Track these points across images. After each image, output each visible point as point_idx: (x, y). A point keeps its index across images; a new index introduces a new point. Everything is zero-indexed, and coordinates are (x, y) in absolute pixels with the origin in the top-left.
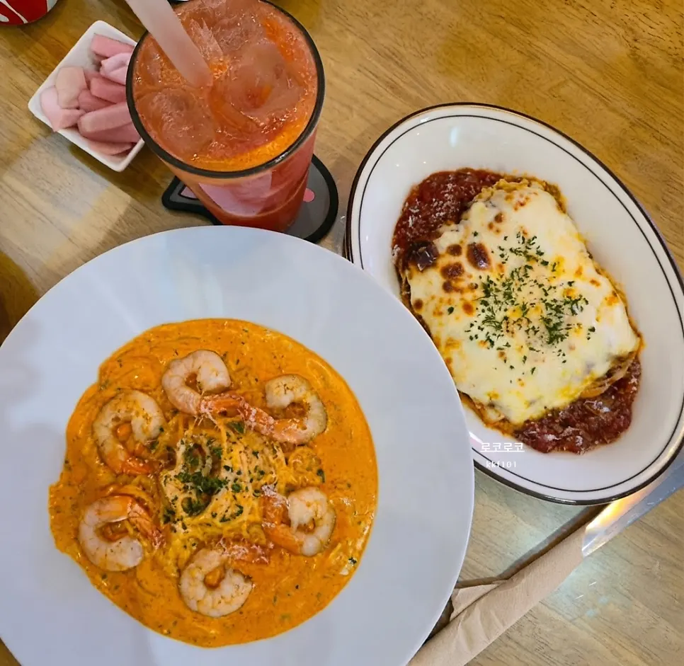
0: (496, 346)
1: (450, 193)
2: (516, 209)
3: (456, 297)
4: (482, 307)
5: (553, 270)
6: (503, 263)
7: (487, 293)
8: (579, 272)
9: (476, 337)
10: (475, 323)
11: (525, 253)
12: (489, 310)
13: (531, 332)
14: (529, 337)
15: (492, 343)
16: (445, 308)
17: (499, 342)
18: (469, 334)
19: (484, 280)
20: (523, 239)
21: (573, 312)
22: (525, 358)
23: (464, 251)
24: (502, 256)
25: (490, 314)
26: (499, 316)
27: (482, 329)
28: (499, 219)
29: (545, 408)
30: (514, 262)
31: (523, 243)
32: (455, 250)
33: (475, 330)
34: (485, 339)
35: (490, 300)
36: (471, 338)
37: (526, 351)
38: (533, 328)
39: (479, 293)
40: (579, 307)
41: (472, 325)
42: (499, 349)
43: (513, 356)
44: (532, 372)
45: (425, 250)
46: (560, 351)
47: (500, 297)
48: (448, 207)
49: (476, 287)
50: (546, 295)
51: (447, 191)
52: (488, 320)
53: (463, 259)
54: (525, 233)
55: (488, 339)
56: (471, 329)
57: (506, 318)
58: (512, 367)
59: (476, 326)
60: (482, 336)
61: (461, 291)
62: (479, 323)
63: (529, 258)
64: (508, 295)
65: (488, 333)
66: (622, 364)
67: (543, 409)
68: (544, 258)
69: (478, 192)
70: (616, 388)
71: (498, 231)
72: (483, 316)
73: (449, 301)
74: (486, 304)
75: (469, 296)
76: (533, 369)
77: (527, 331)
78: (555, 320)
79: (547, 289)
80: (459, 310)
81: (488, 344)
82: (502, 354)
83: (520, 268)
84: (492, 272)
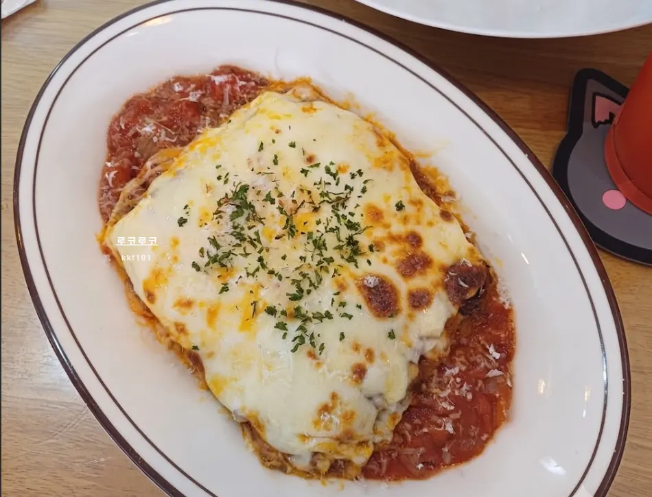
0: (322, 168)
1: (446, 414)
2: (334, 396)
3: (398, 228)
4: (354, 220)
5: (255, 303)
6: (337, 294)
7: (351, 242)
8: (212, 314)
9: (353, 176)
10: (360, 194)
11: (306, 319)
12: (344, 217)
13: (274, 195)
14: (276, 187)
15: (328, 170)
16: (409, 209)
17: (318, 174)
18: (364, 178)
19: (362, 261)
20: (313, 344)
21: (214, 242)
22: (276, 162)
23: (404, 303)
24: (343, 304)
25: (341, 212)
26: (326, 210)
27: (347, 187)
28: (360, 372)
30: (321, 300)
31: (312, 337)
32: (419, 300)
33: (357, 184)
34: (340, 175)
35: (345, 233)
36: (360, 173)
37: (277, 170)
38: (273, 202)
39: (364, 240)
40: (205, 254)
41: (364, 191)
42: (317, 165)
43: (294, 161)
44: (261, 144)
45: (467, 291)
46: (226, 182)
47: (331, 240)
48: (442, 386)
49: (371, 248)
50: (260, 259)
51: (452, 416)
52: (340, 202)
53: (403, 287)
54: (312, 355)
55: (334, 176)
56: (363, 185)
57: (316, 209)
58: (293, 145)
59: (357, 191)
60: (345, 178)
61: (394, 239)
62: (354, 195)
63: (298, 314)
64: (320, 245)
65: (337, 184)
68: (273, 321)
69: (397, 431)
70: (135, 168)
71: (356, 348)
72: (351, 205)
73: (405, 220)
74: (351, 226)
75: (379, 233)
77: (281, 195)
78: (241, 221)
79: (261, 269)
80: (389, 208)
81: (333, 170)
82: (310, 159)
83: (309, 292)
84: (352, 275)
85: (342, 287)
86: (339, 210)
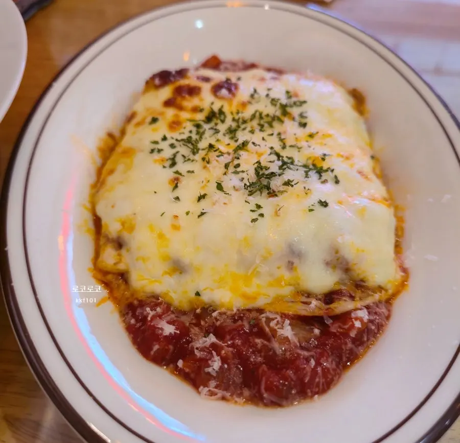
0: (176, 168)
4: (193, 128)
5: (310, 136)
7: (209, 120)
9: (160, 151)
10: (170, 139)
11: (284, 106)
12: (198, 133)
14: (225, 174)
15: (173, 164)
17: (183, 167)
18: (154, 146)
19: (215, 108)
24: (252, 97)
25: (195, 137)
26: (204, 143)
27: (173, 147)
29: (198, 294)
30: (264, 107)
33: (164, 145)
34: (168, 157)
35: (206, 127)
36: (153, 150)
39: (201, 117)
41: (165, 139)
42: (177, 172)
43: (189, 189)
44: (199, 216)
49: (202, 110)
55: (173, 159)
56: (161, 142)
57: (211, 147)
58: (177, 198)
60: (168, 153)
62: (175, 141)
63: (285, 112)
64: (232, 131)
65: (177, 153)
66: (358, 294)
67: (193, 295)
72: (185, 136)
74: (199, 127)
75: (186, 115)
76: (202, 214)
77: (227, 166)
81: (169, 163)
82: (176, 180)
83: (268, 115)
84: (230, 105)
85: (244, 105)
86: (196, 139)
